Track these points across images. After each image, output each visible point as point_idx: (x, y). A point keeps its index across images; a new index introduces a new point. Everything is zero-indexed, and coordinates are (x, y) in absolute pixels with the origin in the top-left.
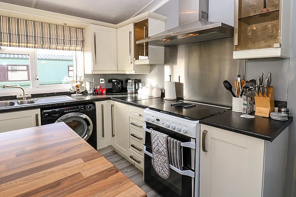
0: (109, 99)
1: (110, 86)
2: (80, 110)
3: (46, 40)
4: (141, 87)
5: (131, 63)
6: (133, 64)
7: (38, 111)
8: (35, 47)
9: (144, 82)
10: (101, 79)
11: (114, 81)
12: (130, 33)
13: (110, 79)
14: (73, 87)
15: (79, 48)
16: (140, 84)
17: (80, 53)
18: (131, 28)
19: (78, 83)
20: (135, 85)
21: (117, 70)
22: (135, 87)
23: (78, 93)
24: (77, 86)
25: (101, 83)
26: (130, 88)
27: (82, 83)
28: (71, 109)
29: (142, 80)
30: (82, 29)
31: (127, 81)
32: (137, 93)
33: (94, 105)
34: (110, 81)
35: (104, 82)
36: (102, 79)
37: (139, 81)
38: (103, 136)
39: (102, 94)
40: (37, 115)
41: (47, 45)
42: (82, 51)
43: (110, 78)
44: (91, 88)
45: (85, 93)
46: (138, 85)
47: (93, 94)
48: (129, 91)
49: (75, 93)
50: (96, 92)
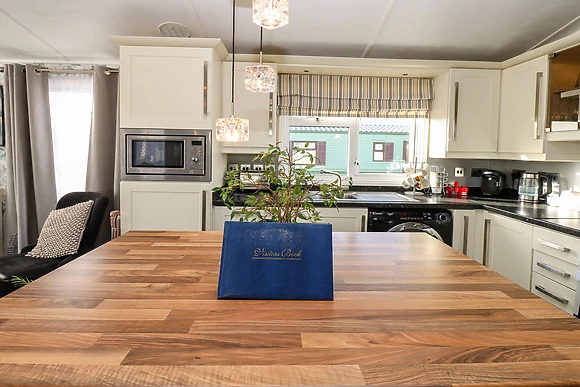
0: (481, 207)
1: (476, 183)
2: (426, 219)
3: (374, 104)
4: (557, 190)
5: (538, 137)
6: (541, 141)
7: (365, 212)
8: (358, 116)
9: (565, 180)
10: (457, 169)
11: (486, 173)
12: (540, 75)
13: (475, 169)
14: (410, 180)
15: (422, 113)
16: (554, 184)
17: (422, 122)
18: (542, 64)
19: (420, 174)
20: (541, 186)
21: (497, 152)
22: (540, 191)
23: (417, 191)
24: (417, 179)
25: (457, 175)
26: (527, 189)
27: (424, 173)
29: (561, 176)
30: (431, 79)
31: (518, 175)
32: (545, 202)
33: (450, 214)
34: (477, 173)
35: (462, 175)
36: (459, 169)
37: (552, 178)
39: (459, 196)
40: (364, 217)
41: (374, 111)
42: (426, 117)
43: (478, 167)
44: (439, 184)
45: (428, 192)
46: (550, 186)
47: (442, 195)
48: (522, 197)
49: (411, 189)
50: (447, 192)
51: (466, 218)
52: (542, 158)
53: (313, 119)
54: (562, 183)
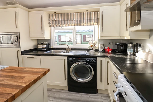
0: (107, 57)
5: (127, 30)
9: (144, 47)
11: (117, 44)
12: (127, 5)
15: (96, 23)
18: (128, 1)
19: (92, 44)
20: (134, 49)
21: (120, 36)
22: (134, 51)
23: (93, 50)
24: (91, 46)
27: (95, 44)
28: (82, 59)
29: (142, 45)
33: (96, 59)
38: (101, 82)
39: (108, 52)
40: (65, 60)
42: (97, 25)
43: (115, 42)
44: (101, 48)
46: (137, 49)
47: (102, 52)
48: (128, 53)
49: (91, 50)
50: (104, 51)
51: (101, 61)
52: (129, 38)
53: (61, 28)
54: (143, 47)
